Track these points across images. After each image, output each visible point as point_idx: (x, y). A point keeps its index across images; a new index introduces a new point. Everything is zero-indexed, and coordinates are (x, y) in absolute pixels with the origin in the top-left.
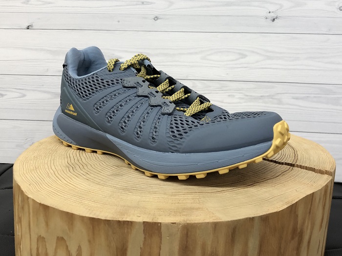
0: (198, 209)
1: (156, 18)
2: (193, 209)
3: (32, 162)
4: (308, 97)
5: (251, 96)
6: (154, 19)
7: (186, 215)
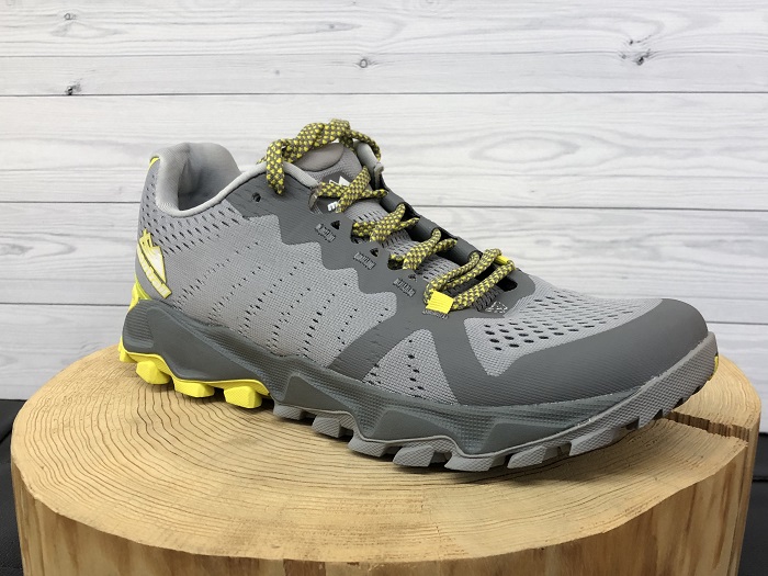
0: (415, 527)
1: (364, 63)
2: (405, 527)
3: (57, 411)
4: (720, 241)
5: (588, 242)
6: (360, 64)
7: (387, 543)
